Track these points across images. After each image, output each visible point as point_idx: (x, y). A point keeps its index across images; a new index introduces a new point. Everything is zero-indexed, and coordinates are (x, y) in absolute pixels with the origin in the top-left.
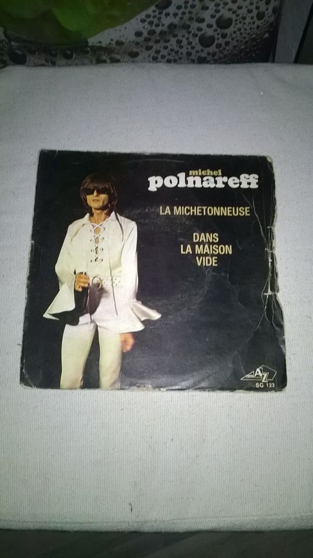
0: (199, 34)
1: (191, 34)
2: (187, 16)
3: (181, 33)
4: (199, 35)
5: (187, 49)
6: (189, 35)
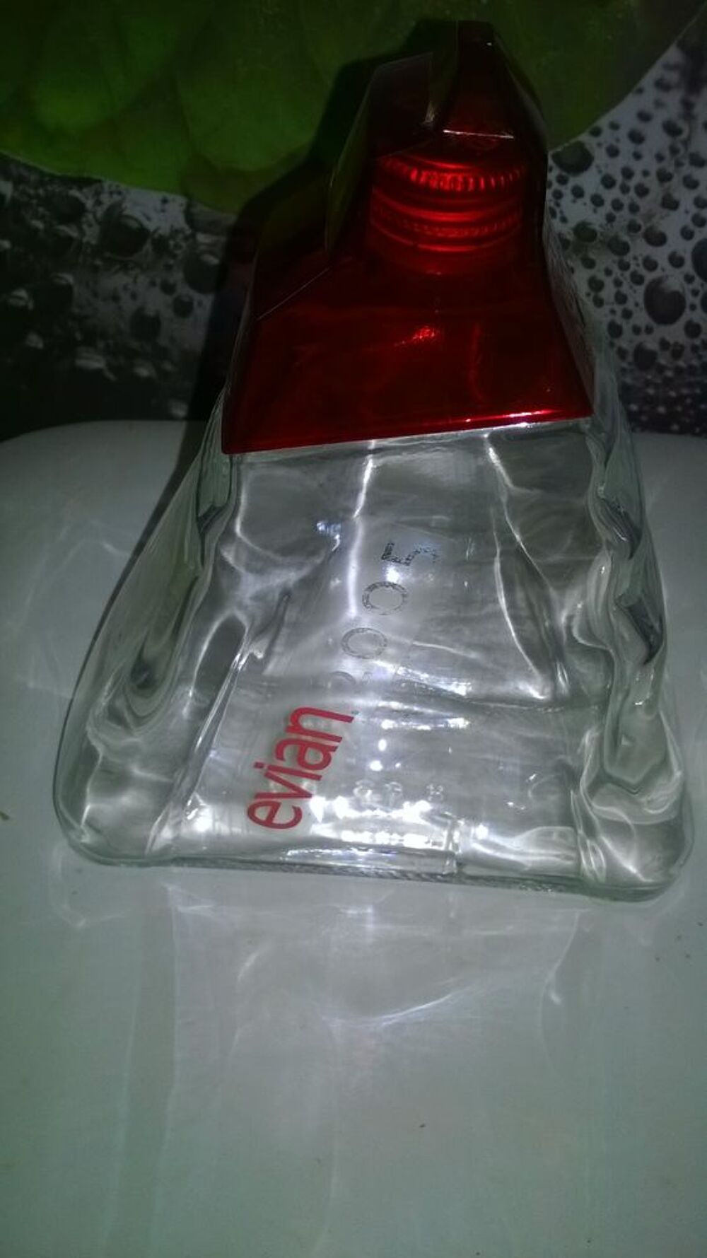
0: (649, 277)
1: (627, 274)
2: (624, 216)
3: (605, 260)
4: (647, 282)
5: (613, 312)
6: (622, 275)
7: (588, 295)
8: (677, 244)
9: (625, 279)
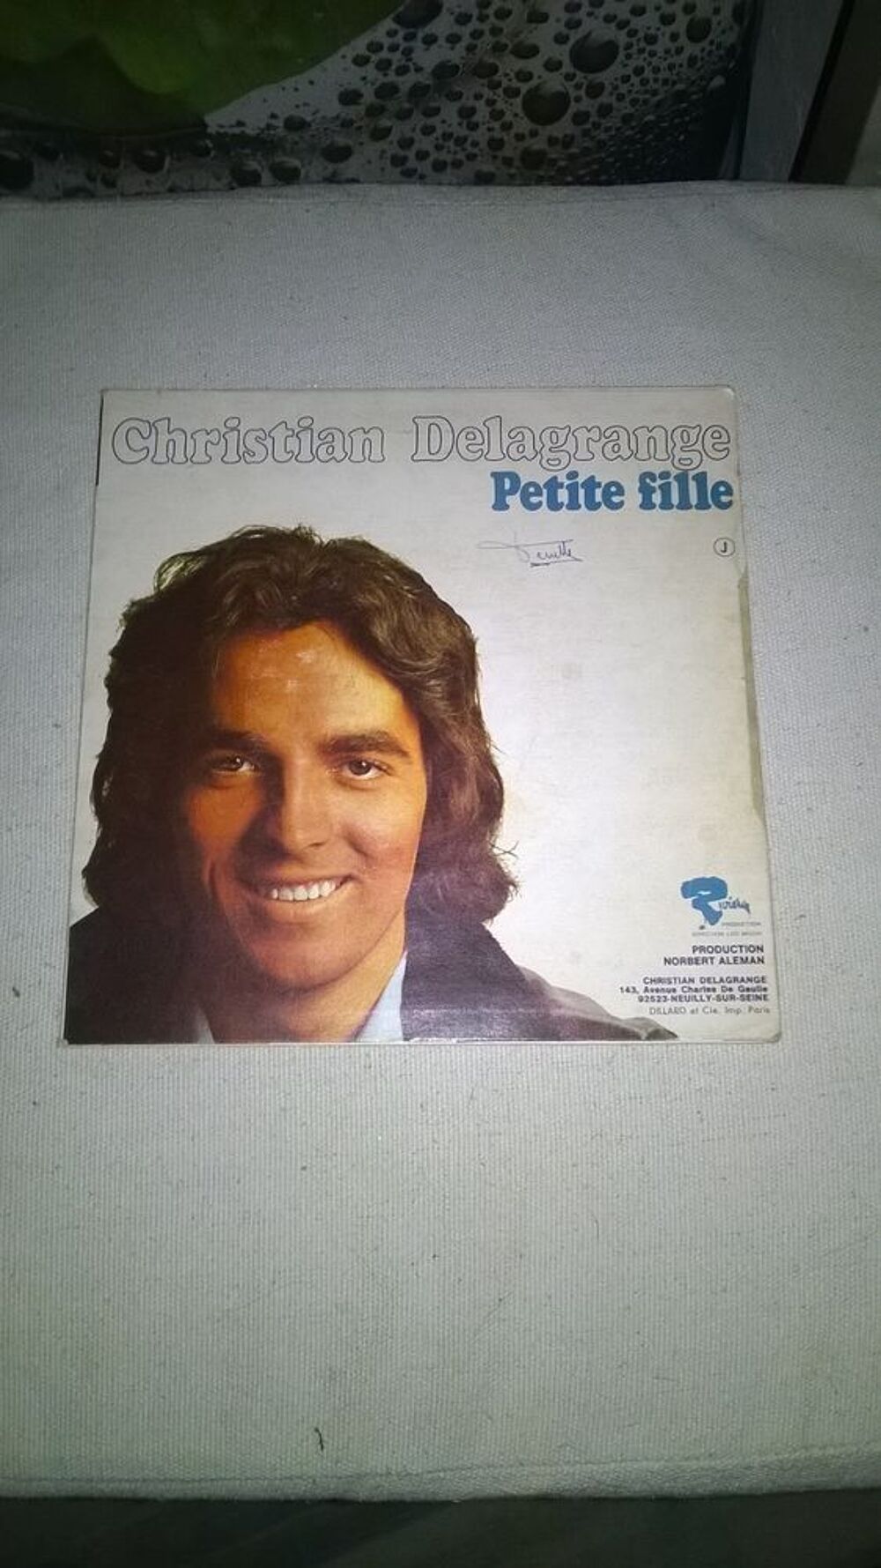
0: (524, 88)
1: (500, 91)
2: (488, 39)
3: (471, 89)
4: (523, 93)
5: (489, 129)
6: (495, 94)
7: (460, 124)
8: (549, 50)
9: (499, 96)
